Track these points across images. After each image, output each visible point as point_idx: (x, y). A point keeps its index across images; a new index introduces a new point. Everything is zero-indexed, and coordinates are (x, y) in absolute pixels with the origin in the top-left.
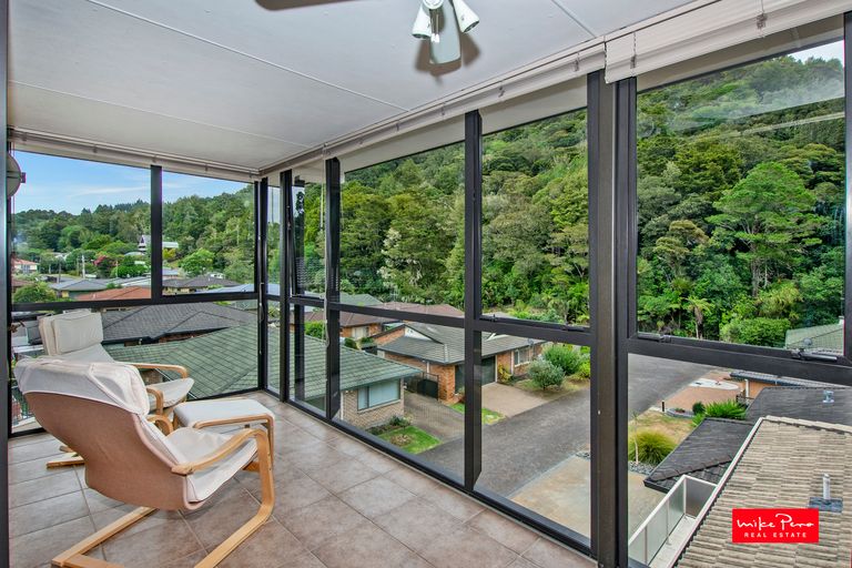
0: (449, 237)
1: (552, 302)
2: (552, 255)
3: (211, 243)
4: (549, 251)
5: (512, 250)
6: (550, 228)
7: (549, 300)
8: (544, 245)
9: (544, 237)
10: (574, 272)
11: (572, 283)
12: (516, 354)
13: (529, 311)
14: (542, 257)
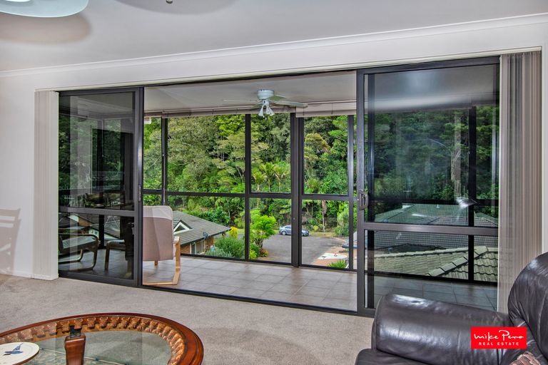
2: (218, 159)
4: (216, 156)
5: (183, 154)
6: (217, 135)
8: (211, 150)
9: (211, 143)
10: (236, 174)
11: (235, 184)
12: (193, 246)
13: (199, 209)
14: (209, 160)
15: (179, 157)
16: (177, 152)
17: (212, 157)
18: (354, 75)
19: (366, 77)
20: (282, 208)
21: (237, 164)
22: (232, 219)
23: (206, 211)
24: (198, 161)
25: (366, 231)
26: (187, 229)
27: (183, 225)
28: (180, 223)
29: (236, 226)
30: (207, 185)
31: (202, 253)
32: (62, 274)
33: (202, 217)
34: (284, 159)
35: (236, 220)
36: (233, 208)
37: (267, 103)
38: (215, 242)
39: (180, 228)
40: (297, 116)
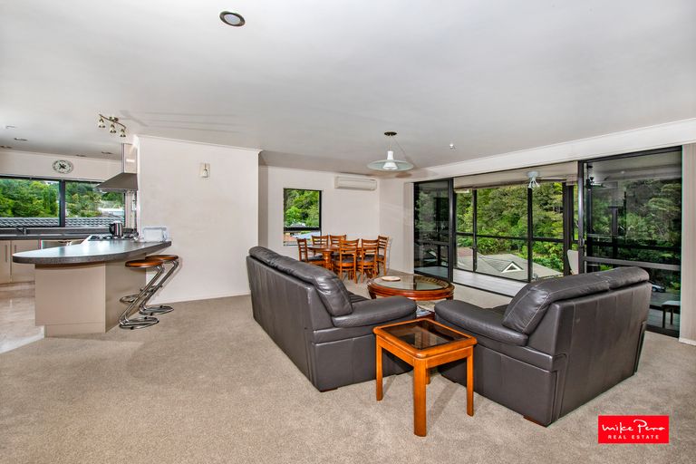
0: (466, 198)
1: (553, 248)
2: (553, 213)
3: (296, 202)
4: (551, 209)
5: (517, 209)
6: (551, 191)
7: (550, 247)
8: (546, 204)
9: (546, 198)
14: (544, 213)
15: (514, 210)
16: (512, 207)
17: (547, 210)
23: (539, 257)
26: (519, 269)
27: (515, 266)
28: (513, 264)
30: (541, 234)
37: (534, 179)
39: (512, 268)
40: (567, 184)
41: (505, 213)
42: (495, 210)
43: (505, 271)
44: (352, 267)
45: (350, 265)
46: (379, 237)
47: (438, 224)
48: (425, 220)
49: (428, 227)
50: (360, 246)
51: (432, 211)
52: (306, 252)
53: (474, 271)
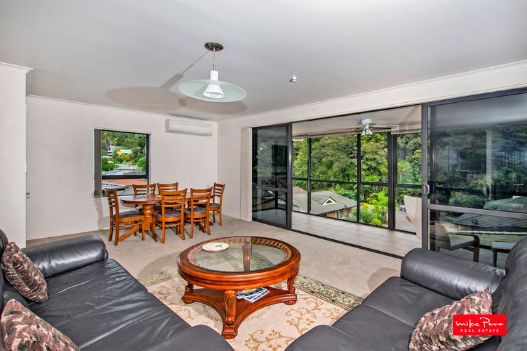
4: (354, 158)
5: (332, 157)
6: (354, 145)
8: (351, 154)
9: (350, 149)
10: (368, 169)
11: (367, 175)
12: (338, 213)
13: (342, 191)
14: (350, 160)
15: (330, 158)
16: (328, 156)
17: (352, 158)
18: (420, 107)
19: (429, 108)
20: (403, 193)
21: (369, 163)
22: (365, 198)
23: (347, 192)
24: (342, 161)
25: (429, 211)
26: (334, 202)
27: (331, 200)
28: (329, 199)
29: (368, 203)
30: (348, 176)
31: (343, 218)
32: (254, 219)
33: (344, 195)
34: (405, 159)
35: (368, 199)
36: (366, 191)
37: (367, 127)
38: (352, 211)
39: (329, 202)
40: (392, 133)
41: (323, 160)
42: (316, 158)
43: (325, 204)
44: (180, 221)
45: (176, 219)
46: (215, 185)
47: (276, 169)
48: (264, 165)
49: (266, 172)
50: (188, 196)
51: (270, 159)
52: (117, 206)
53: (308, 213)
